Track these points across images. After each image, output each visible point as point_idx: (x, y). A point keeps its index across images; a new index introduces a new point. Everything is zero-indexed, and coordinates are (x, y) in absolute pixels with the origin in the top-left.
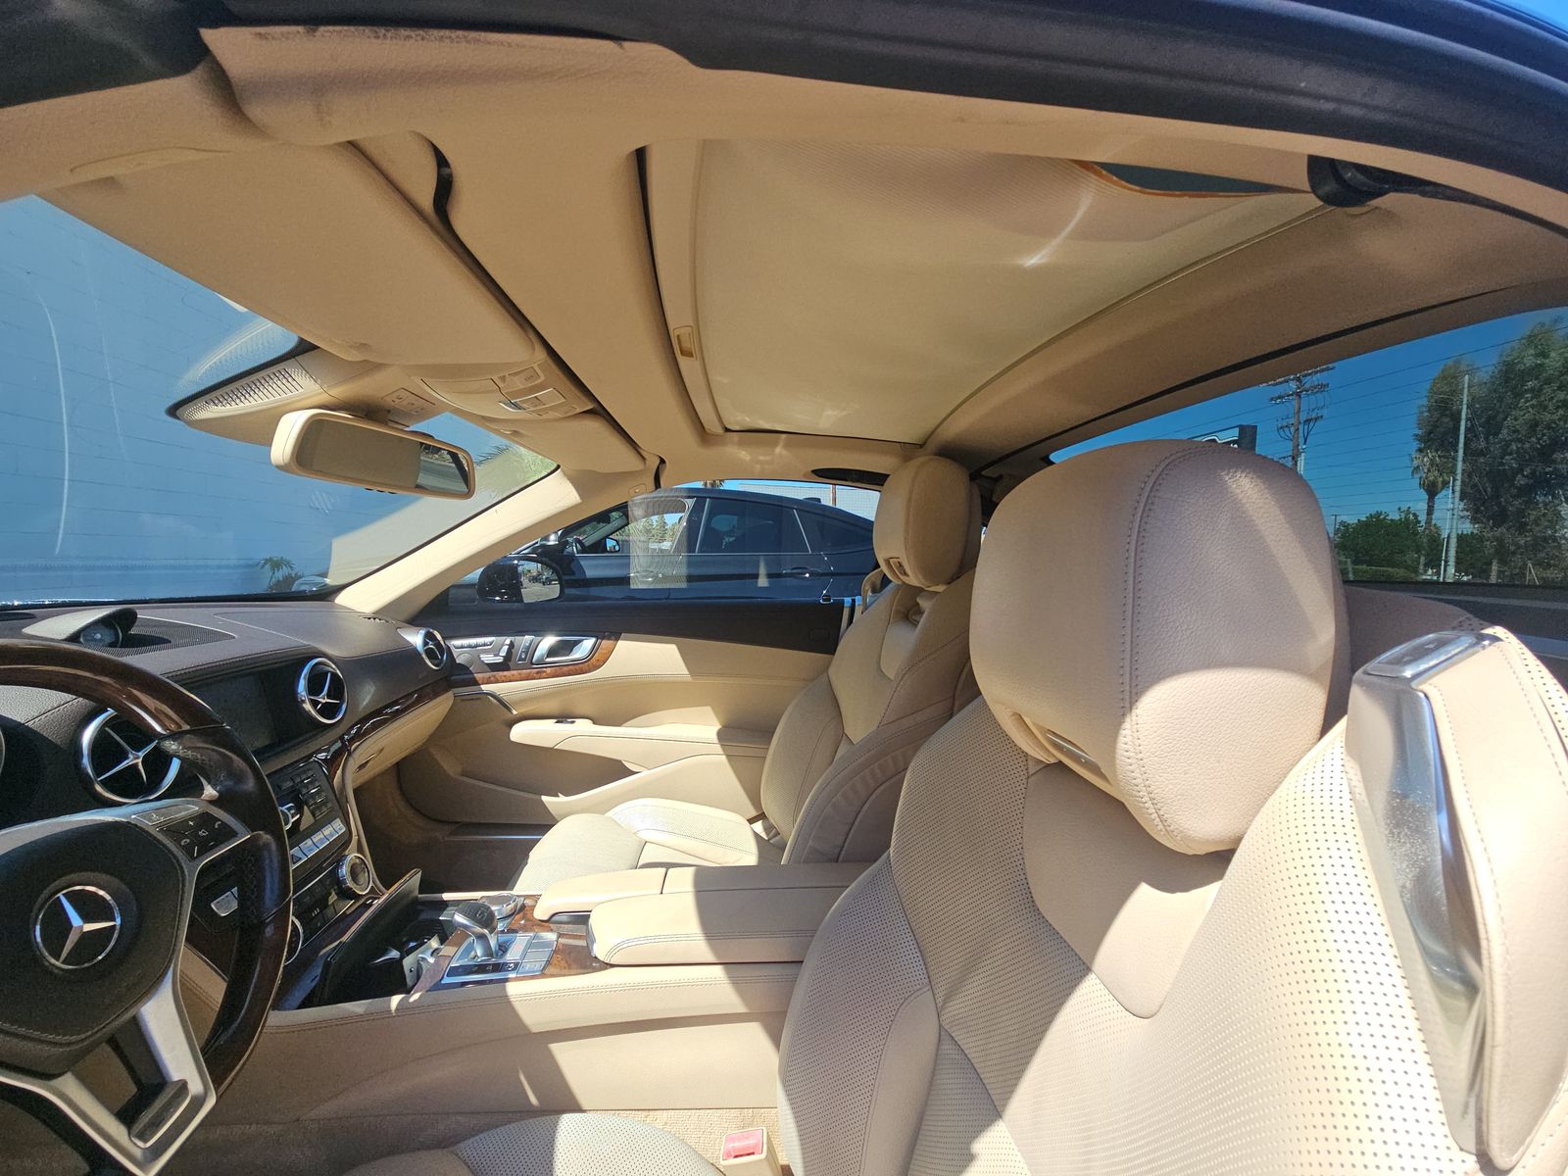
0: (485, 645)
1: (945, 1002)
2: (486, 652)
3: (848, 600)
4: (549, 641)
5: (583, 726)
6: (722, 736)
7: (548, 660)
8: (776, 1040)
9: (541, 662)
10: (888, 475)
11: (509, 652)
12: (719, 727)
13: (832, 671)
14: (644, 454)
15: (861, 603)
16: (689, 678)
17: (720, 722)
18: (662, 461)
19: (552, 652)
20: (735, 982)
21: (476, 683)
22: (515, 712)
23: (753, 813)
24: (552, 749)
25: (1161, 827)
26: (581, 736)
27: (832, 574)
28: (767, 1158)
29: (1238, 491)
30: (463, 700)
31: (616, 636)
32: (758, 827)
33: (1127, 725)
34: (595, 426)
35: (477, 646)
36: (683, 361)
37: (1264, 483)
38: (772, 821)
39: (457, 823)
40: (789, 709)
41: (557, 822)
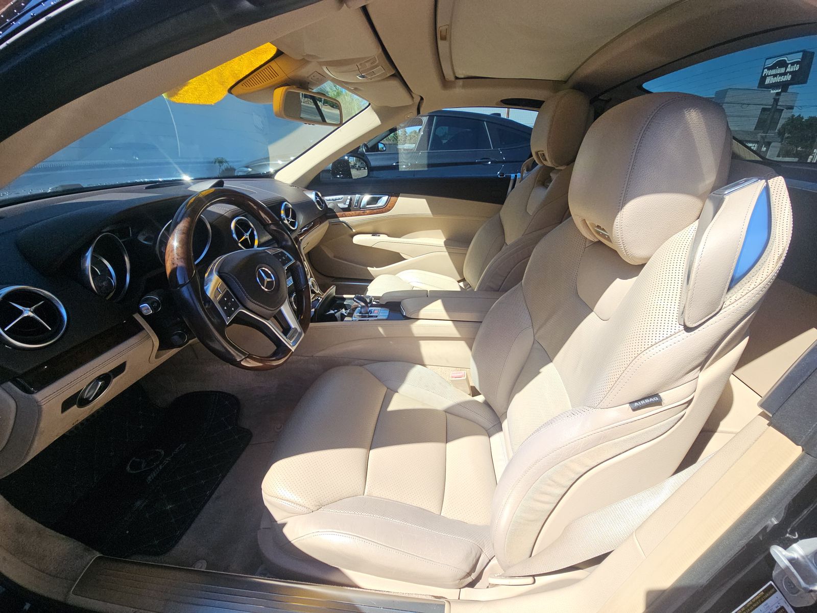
0: (339, 199)
1: (538, 331)
2: (339, 202)
3: (513, 176)
4: (367, 198)
5: (383, 237)
6: (446, 244)
7: (367, 206)
8: (471, 348)
9: (364, 207)
10: (544, 101)
11: (350, 203)
12: (445, 239)
13: (502, 213)
14: (414, 95)
15: (520, 177)
16: (431, 216)
17: (445, 236)
18: (422, 99)
19: (368, 203)
20: (456, 327)
21: (337, 217)
22: (354, 231)
23: (459, 279)
24: (371, 247)
25: (625, 253)
26: (382, 242)
27: (504, 162)
28: (466, 379)
29: (689, 118)
30: (332, 225)
31: (398, 196)
32: (462, 284)
33: (619, 216)
34: (395, 83)
35: (336, 200)
36: (440, 43)
37: (702, 114)
38: (468, 281)
39: (334, 277)
40: (480, 230)
41: (374, 279)
